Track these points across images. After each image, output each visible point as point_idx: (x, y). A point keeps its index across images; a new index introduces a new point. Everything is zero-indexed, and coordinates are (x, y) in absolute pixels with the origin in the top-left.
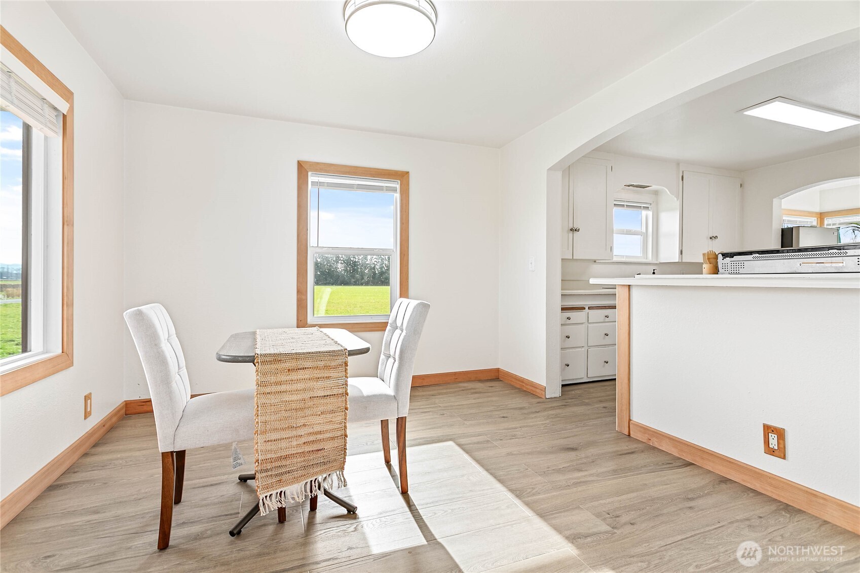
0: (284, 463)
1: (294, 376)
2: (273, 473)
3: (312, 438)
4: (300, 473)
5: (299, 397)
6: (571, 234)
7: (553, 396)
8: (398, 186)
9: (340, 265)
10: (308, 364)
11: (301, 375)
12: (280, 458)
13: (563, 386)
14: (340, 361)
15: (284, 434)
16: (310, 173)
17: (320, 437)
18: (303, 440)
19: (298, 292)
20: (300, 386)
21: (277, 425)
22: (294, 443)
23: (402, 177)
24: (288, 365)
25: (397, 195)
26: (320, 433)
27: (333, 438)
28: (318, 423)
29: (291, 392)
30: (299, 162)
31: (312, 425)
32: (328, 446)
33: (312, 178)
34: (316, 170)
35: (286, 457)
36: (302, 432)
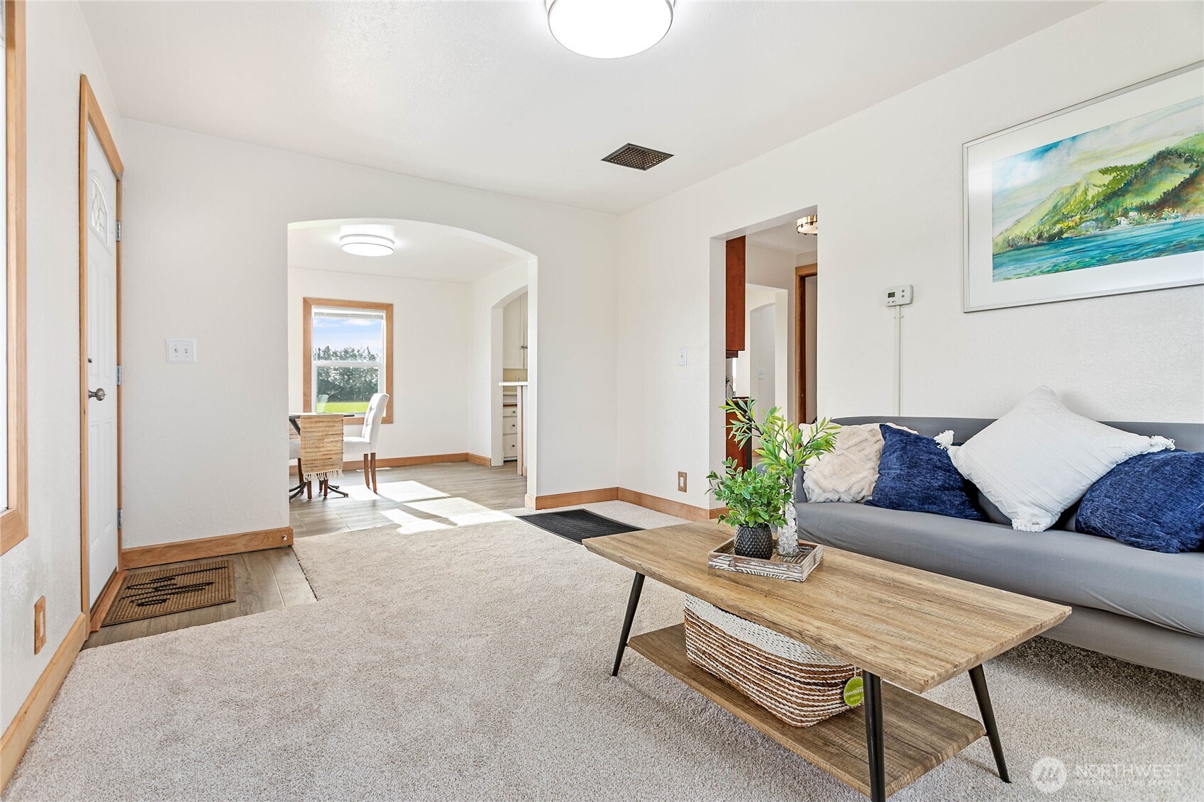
0: (313, 462)
1: (318, 425)
2: (309, 466)
3: (326, 453)
4: (321, 467)
5: (320, 434)
6: (522, 350)
7: (497, 465)
8: (384, 315)
9: (333, 372)
10: (324, 420)
11: (321, 424)
12: (312, 460)
13: (505, 461)
14: (340, 419)
15: (314, 450)
16: (313, 306)
17: (330, 452)
18: (322, 453)
19: (304, 395)
20: (321, 429)
21: (311, 446)
22: (319, 454)
23: (388, 308)
24: (315, 420)
25: (384, 322)
26: (330, 450)
27: (336, 454)
28: (330, 447)
29: (317, 432)
30: (304, 298)
31: (326, 447)
32: (334, 457)
33: (314, 310)
34: (318, 304)
35: (314, 460)
36: (321, 449)
